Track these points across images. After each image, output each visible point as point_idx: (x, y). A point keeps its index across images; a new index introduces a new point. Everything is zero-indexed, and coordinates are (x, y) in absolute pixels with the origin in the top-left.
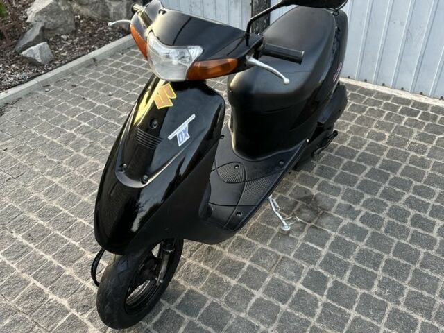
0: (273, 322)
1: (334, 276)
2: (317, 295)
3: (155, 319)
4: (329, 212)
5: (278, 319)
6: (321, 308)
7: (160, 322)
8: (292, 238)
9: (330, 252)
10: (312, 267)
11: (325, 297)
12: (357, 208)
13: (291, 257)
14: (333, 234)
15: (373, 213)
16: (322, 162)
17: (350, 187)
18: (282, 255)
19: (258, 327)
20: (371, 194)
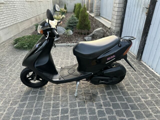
0: (45, 109)
1: (70, 114)
2: (60, 114)
3: (35, 90)
4: (94, 102)
5: (47, 109)
6: (56, 116)
7: (34, 91)
8: (76, 99)
9: (78, 109)
10: (69, 108)
11: (61, 116)
12: (103, 107)
13: (69, 102)
14: (86, 107)
15: (105, 112)
16: (113, 91)
17: (110, 102)
18: (68, 100)
19: (42, 107)
20: (113, 108)
